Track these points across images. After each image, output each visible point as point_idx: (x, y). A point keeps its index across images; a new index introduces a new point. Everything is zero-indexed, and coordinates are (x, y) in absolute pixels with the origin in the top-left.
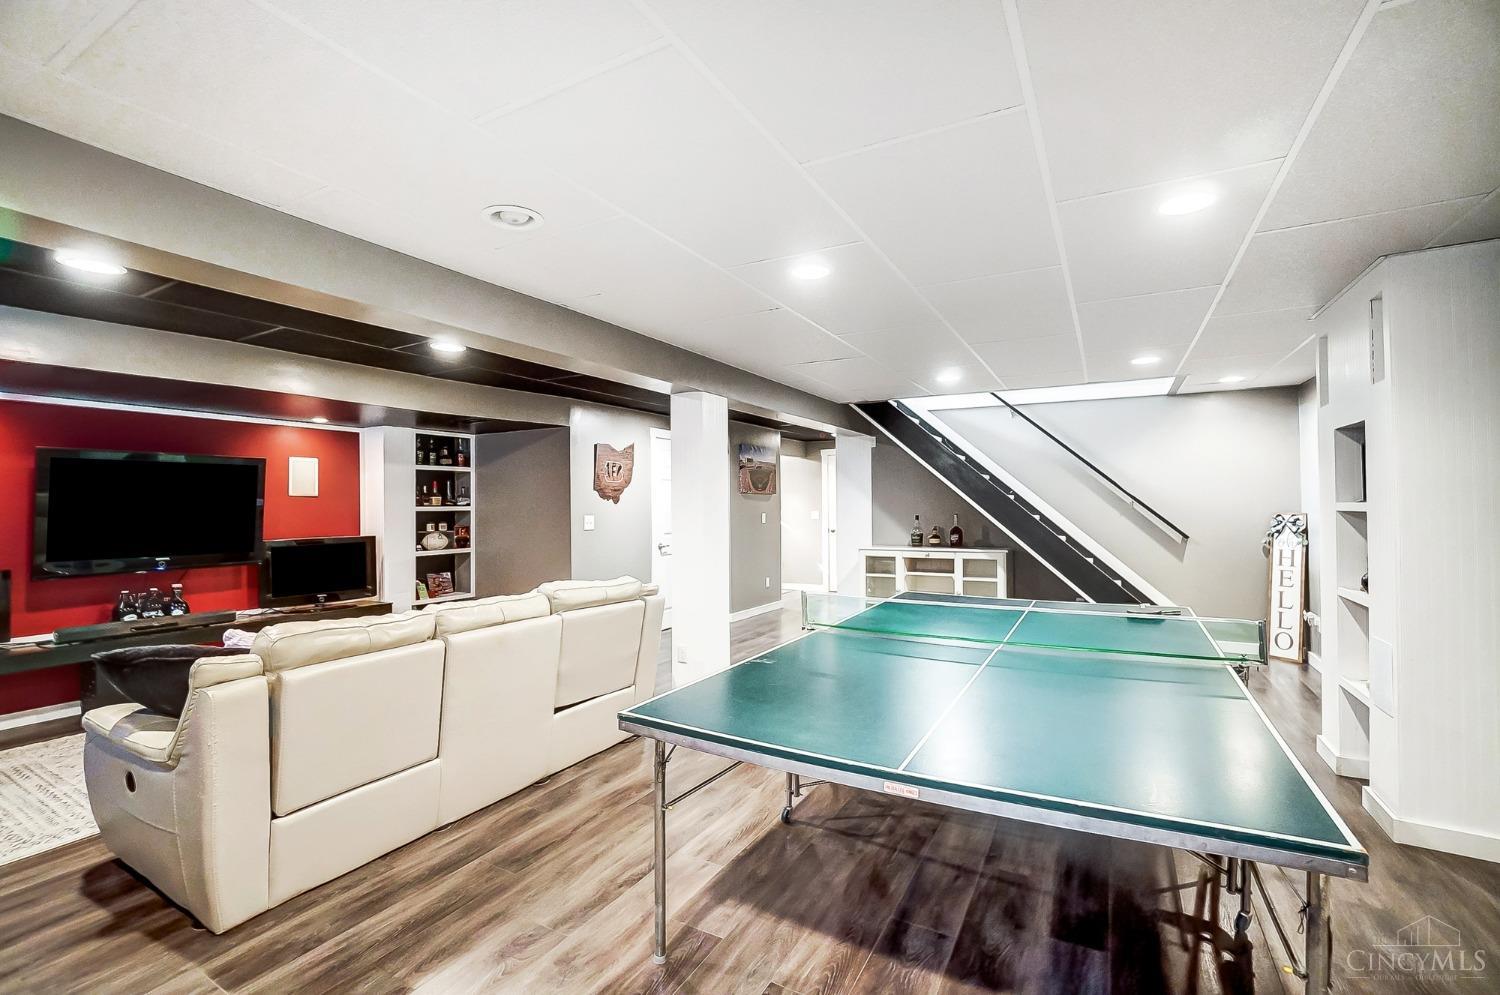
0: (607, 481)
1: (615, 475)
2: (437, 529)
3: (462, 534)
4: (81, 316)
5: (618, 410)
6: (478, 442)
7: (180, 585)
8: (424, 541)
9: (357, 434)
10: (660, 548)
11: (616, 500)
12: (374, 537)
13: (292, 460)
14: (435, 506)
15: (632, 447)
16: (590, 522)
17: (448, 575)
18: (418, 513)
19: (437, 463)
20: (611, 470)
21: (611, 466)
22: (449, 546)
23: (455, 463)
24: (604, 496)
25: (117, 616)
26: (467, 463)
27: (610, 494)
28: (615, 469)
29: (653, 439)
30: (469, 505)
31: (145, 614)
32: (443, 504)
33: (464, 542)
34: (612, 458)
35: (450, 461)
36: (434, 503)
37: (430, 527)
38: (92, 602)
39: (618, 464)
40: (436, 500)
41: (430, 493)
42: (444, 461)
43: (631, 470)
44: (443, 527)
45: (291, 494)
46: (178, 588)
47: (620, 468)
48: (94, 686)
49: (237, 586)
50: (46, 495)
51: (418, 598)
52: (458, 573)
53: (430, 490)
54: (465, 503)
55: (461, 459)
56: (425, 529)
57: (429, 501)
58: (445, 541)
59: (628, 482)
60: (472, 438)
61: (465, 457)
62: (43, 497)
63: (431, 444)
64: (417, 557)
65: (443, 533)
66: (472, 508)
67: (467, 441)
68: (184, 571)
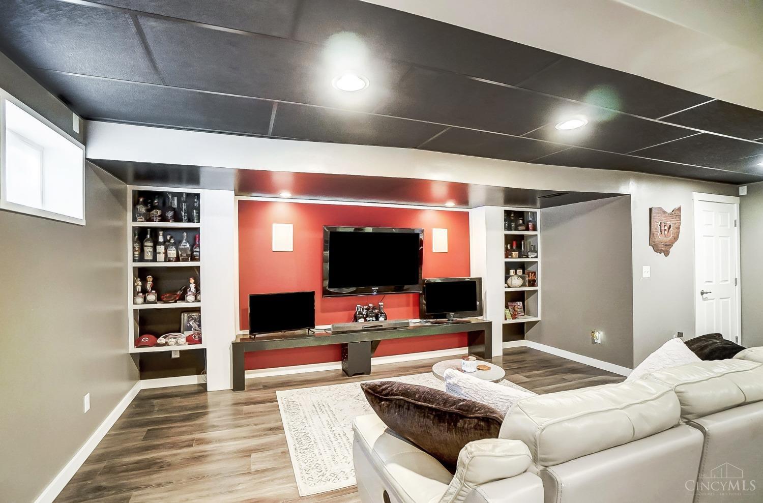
0: (660, 238)
1: (666, 232)
2: (516, 273)
3: (532, 277)
5: (667, 179)
6: (542, 215)
7: (382, 304)
8: (509, 281)
9: (468, 213)
10: (702, 294)
11: (667, 253)
12: (481, 278)
13: (434, 230)
14: (515, 258)
15: (679, 209)
16: (646, 272)
17: (520, 304)
18: (506, 263)
19: (516, 229)
20: (663, 229)
21: (663, 225)
22: (523, 286)
23: (527, 229)
24: (657, 250)
25: (356, 319)
26: (535, 229)
27: (663, 248)
28: (666, 228)
29: (696, 202)
30: (537, 257)
31: (368, 319)
32: (520, 257)
33: (533, 283)
34: (663, 219)
35: (523, 228)
36: (514, 256)
37: (512, 272)
38: (345, 309)
39: (669, 223)
40: (515, 254)
41: (512, 250)
42: (520, 228)
43: (678, 228)
44: (520, 272)
45: (434, 250)
46: (382, 305)
47: (670, 227)
48: (347, 356)
49: (408, 305)
50: (328, 252)
51: (506, 319)
52: (527, 303)
53: (512, 247)
54: (534, 256)
55: (530, 225)
56: (509, 274)
57: (511, 255)
58: (520, 282)
59: (676, 238)
60: (538, 211)
61: (533, 225)
62: (327, 253)
63: (512, 217)
64: (505, 292)
65: (519, 276)
66: (539, 260)
67: (534, 214)
68: (383, 295)
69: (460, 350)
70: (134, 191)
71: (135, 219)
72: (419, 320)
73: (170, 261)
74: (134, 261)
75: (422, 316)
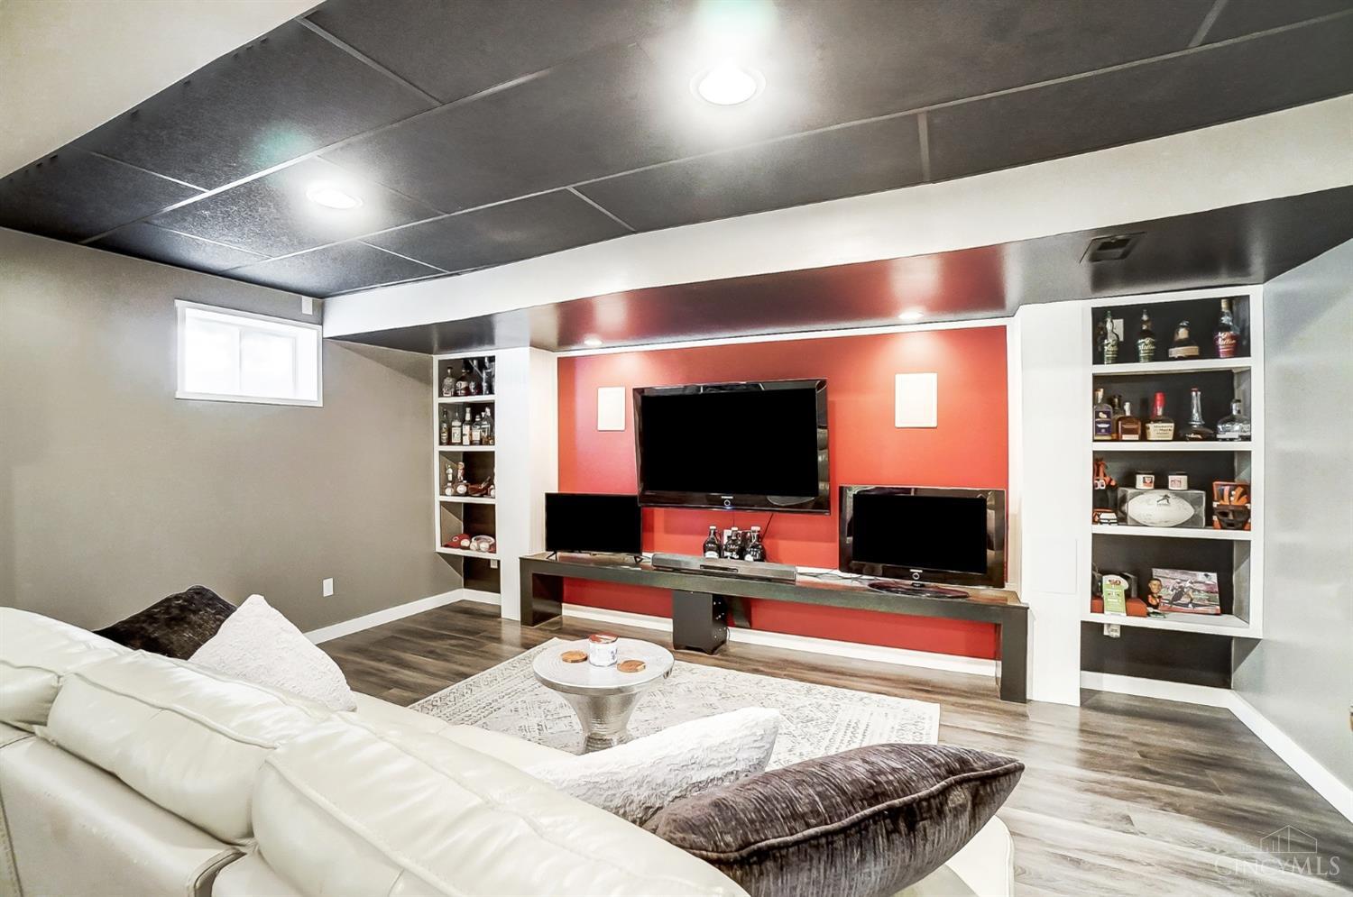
2: (1161, 487)
4: (523, 259)
6: (1274, 299)
7: (757, 529)
8: (1122, 507)
9: (999, 330)
14: (1159, 441)
19: (1161, 357)
22: (1197, 523)
23: (1209, 353)
25: (705, 550)
26: (1241, 350)
30: (1247, 438)
32: (1177, 438)
33: (1241, 518)
35: (1193, 350)
36: (1154, 434)
37: (1143, 481)
40: (1161, 428)
41: (1140, 416)
42: (1177, 351)
44: (1178, 482)
45: (898, 423)
46: (755, 531)
52: (1238, 578)
53: (1138, 410)
54: (1236, 435)
55: (1224, 342)
57: (1137, 431)
60: (1256, 293)
61: (1234, 338)
63: (1144, 322)
64: (1094, 535)
65: (1179, 494)
66: (1256, 447)
67: (1239, 303)
68: (769, 514)
69: (968, 662)
70: (439, 361)
71: (441, 395)
72: (837, 572)
73: (475, 444)
74: (441, 444)
75: (845, 566)
